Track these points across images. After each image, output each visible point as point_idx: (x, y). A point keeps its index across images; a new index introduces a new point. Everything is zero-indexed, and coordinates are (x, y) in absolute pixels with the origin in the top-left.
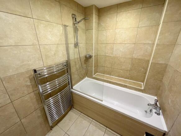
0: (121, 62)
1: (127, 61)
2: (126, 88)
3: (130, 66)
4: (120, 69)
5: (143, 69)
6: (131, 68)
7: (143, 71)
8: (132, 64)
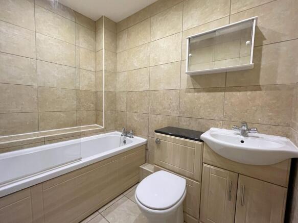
0: (59, 98)
1: (69, 94)
2: (84, 136)
3: (75, 103)
4: (59, 110)
5: (92, 105)
6: (77, 106)
7: (93, 107)
8: (77, 99)
